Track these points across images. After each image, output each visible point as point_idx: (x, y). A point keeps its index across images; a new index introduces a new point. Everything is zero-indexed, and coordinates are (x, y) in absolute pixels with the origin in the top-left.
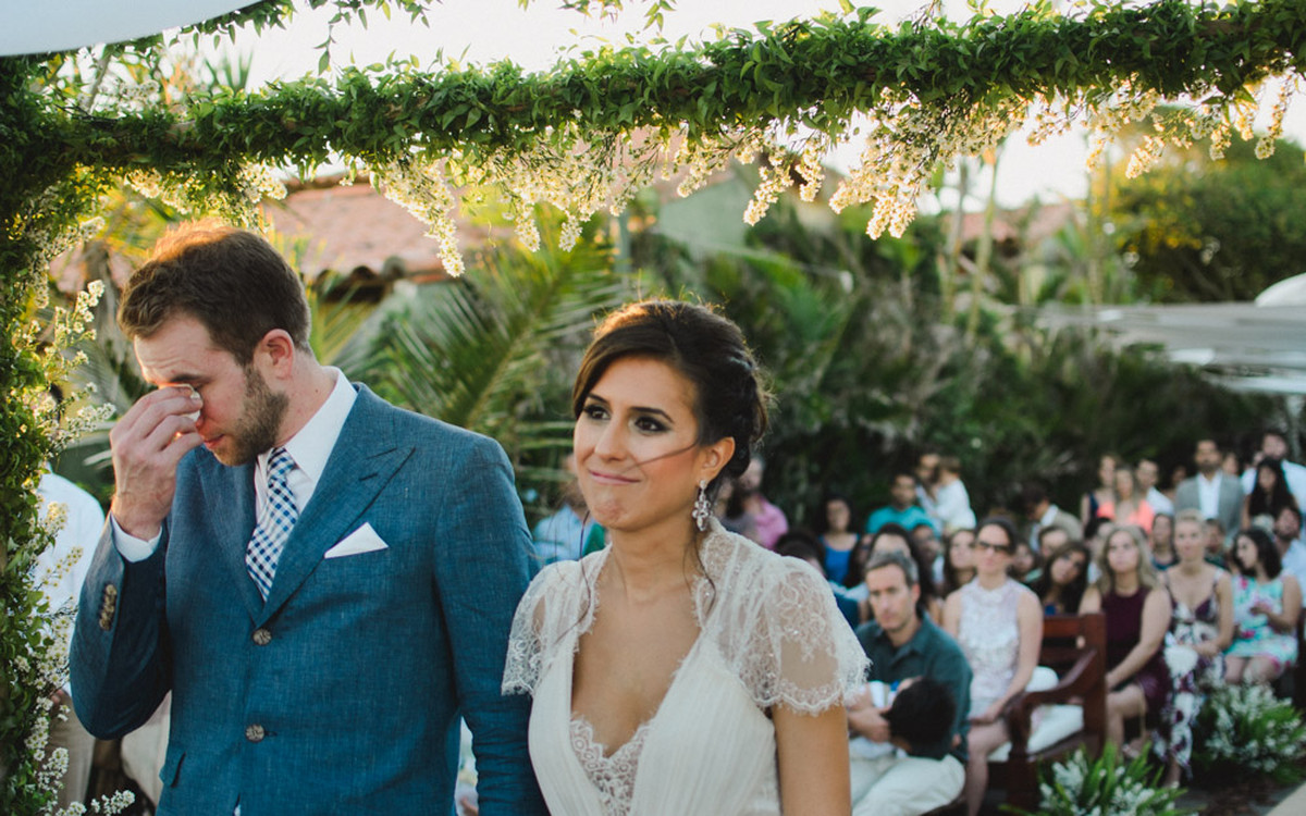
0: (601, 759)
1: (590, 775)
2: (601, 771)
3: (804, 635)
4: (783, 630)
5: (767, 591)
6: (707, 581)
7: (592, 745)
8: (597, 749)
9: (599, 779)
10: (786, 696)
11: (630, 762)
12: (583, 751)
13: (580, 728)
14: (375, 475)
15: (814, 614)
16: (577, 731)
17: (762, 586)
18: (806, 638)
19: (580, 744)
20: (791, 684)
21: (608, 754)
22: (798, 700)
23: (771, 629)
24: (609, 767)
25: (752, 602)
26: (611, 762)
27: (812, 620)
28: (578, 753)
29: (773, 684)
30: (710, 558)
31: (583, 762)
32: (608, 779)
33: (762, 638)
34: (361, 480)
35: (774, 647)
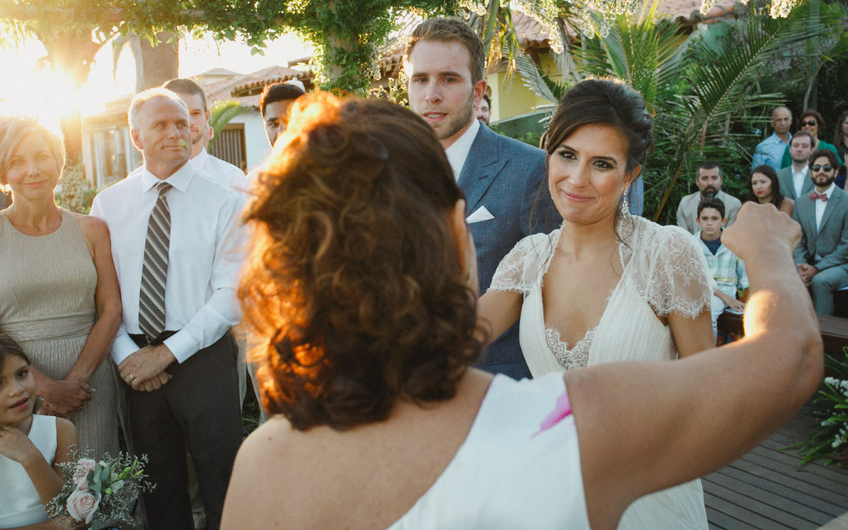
0: (566, 351)
1: (559, 361)
2: (566, 358)
3: (685, 270)
4: (674, 268)
5: (661, 245)
6: (623, 244)
7: (560, 344)
8: (562, 345)
9: (565, 362)
10: (679, 307)
11: (583, 353)
12: (555, 347)
13: (552, 333)
14: (487, 176)
15: (692, 259)
16: (550, 335)
17: (658, 243)
18: (686, 273)
19: (552, 343)
20: (682, 299)
21: (570, 348)
22: (687, 309)
23: (666, 267)
24: (571, 356)
25: (653, 252)
26: (572, 352)
27: (691, 262)
28: (551, 348)
29: (671, 299)
30: (623, 231)
31: (555, 353)
32: (571, 363)
33: (661, 273)
34: (480, 179)
35: (669, 277)
